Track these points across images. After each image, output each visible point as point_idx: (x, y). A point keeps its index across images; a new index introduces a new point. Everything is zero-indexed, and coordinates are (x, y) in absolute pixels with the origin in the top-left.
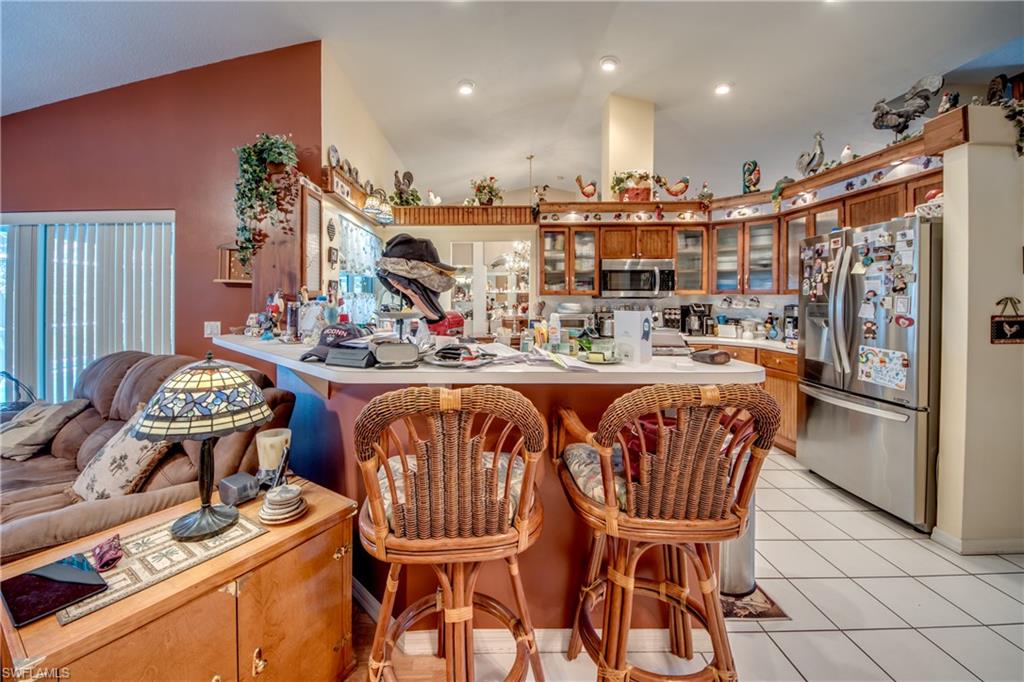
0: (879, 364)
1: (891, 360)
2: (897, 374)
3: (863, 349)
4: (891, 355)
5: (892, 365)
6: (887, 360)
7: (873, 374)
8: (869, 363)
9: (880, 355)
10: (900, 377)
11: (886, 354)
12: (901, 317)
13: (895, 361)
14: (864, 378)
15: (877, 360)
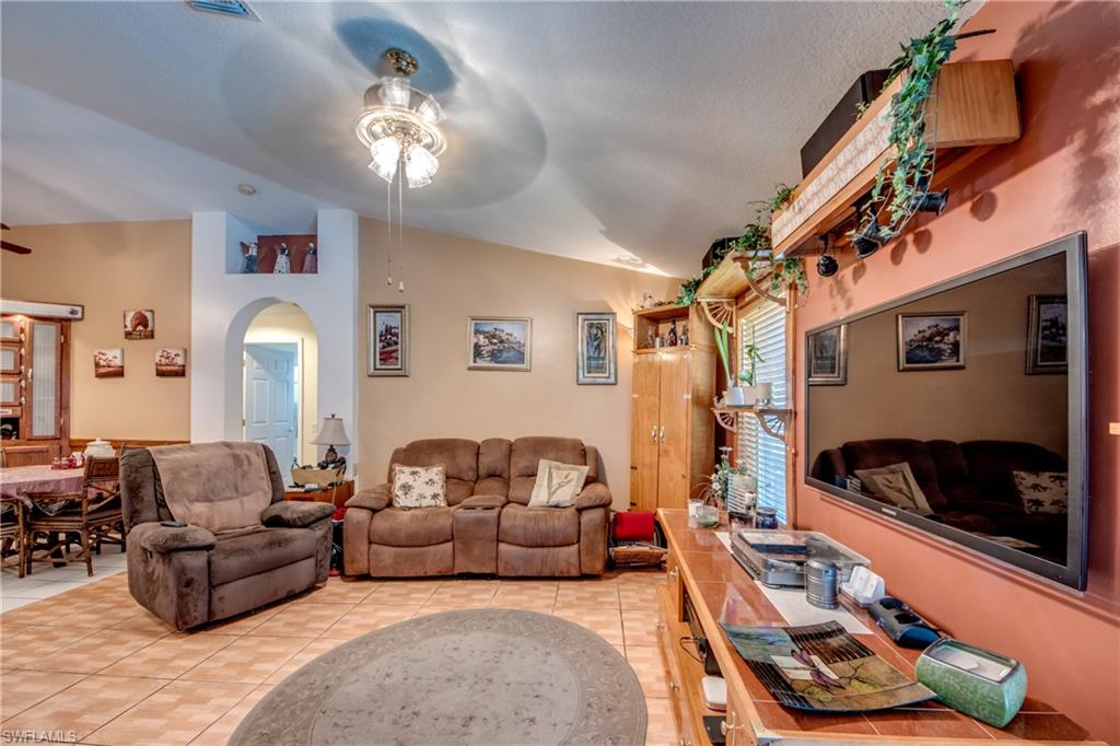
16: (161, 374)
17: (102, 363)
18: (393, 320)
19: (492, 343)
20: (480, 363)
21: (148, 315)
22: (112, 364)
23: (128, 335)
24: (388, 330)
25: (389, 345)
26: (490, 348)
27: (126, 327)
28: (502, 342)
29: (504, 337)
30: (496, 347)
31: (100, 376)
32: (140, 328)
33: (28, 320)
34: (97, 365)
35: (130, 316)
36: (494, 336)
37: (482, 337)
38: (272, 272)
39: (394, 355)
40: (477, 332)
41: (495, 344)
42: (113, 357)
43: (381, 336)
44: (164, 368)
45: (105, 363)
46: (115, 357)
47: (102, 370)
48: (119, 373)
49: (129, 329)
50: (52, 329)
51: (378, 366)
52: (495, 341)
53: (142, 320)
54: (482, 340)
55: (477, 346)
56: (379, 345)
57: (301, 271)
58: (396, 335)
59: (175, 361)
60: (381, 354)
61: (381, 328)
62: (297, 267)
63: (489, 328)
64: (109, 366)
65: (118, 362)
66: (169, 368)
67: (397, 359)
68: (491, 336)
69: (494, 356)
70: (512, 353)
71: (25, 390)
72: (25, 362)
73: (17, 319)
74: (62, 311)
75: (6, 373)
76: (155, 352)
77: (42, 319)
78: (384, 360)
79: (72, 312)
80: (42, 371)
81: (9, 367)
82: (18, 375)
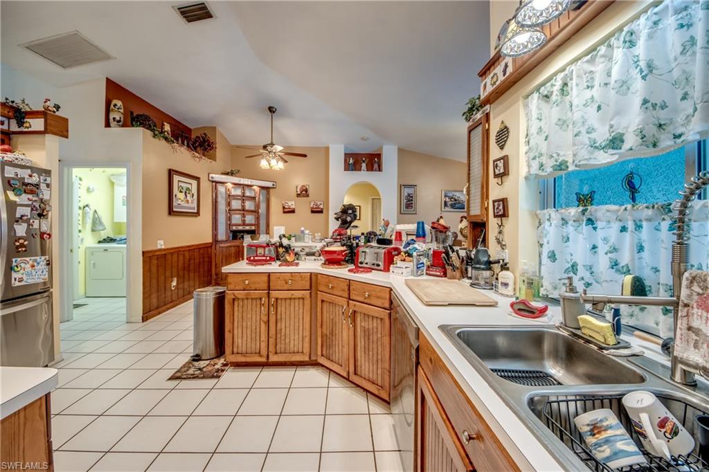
0: (30, 269)
1: (38, 263)
2: (42, 272)
3: (16, 261)
4: (39, 260)
5: (39, 267)
6: (35, 264)
7: (25, 278)
8: (22, 271)
9: (31, 262)
10: (44, 273)
11: (35, 261)
12: (44, 233)
13: (41, 263)
14: (17, 284)
15: (28, 266)
16: (313, 212)
17: (286, 207)
18: (411, 191)
19: (451, 201)
20: (447, 209)
21: (307, 187)
22: (291, 207)
23: (298, 195)
24: (409, 195)
25: (409, 201)
26: (451, 203)
27: (297, 192)
28: (455, 200)
29: (457, 198)
30: (453, 203)
31: (284, 212)
32: (304, 192)
33: (259, 188)
34: (284, 208)
35: (299, 187)
38: (360, 170)
39: (411, 205)
40: (446, 196)
42: (291, 204)
43: (406, 197)
44: (315, 210)
45: (288, 207)
47: (286, 210)
48: (293, 211)
49: (299, 192)
50: (264, 192)
51: (405, 210)
52: (453, 200)
53: (305, 189)
54: (447, 199)
55: (445, 202)
56: (405, 201)
57: (372, 170)
58: (412, 197)
59: (320, 207)
60: (405, 204)
61: (406, 194)
62: (370, 168)
63: (450, 195)
64: (290, 209)
65: (293, 207)
66: (317, 209)
67: (412, 207)
68: (451, 198)
69: (453, 206)
70: (460, 205)
71: (258, 218)
72: (258, 206)
73: (255, 187)
74: (269, 184)
75: (252, 211)
76: (310, 203)
77: (262, 188)
78: (407, 207)
79: (273, 185)
80: (262, 210)
81: (253, 208)
82: (255, 212)
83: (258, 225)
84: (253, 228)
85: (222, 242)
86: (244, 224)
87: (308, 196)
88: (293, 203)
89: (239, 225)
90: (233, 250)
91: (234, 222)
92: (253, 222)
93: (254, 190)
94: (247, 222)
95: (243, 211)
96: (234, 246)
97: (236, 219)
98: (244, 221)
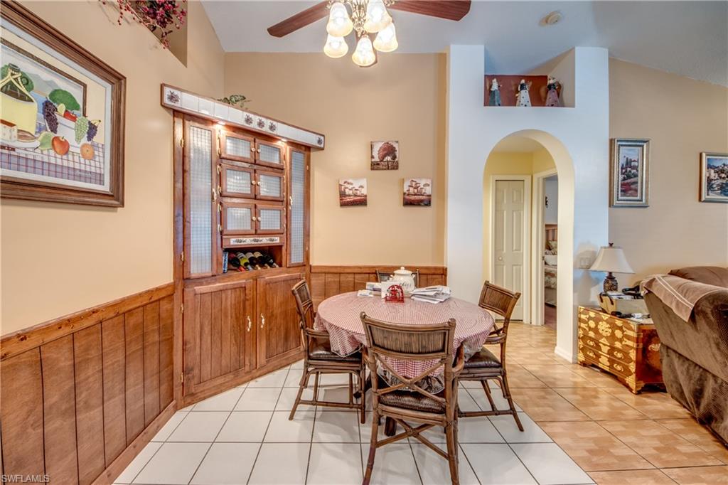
16: (408, 203)
17: (348, 192)
18: (633, 154)
19: (721, 177)
20: (712, 196)
21: (395, 145)
22: (358, 193)
23: (375, 166)
24: (629, 163)
25: (629, 177)
26: (720, 182)
27: (372, 157)
30: (724, 182)
31: (343, 204)
32: (389, 158)
33: (289, 147)
34: (342, 195)
35: (377, 147)
36: (722, 171)
37: (712, 171)
38: (515, 105)
39: (633, 186)
40: (709, 167)
41: (724, 178)
42: (360, 186)
43: (622, 168)
44: (412, 198)
45: (351, 192)
46: (362, 187)
47: (347, 199)
48: (362, 202)
49: (377, 159)
50: (300, 156)
51: (620, 198)
52: (723, 175)
53: (390, 150)
54: (713, 175)
55: (709, 180)
56: (621, 177)
58: (635, 168)
59: (423, 191)
60: (622, 185)
61: (623, 161)
62: (538, 100)
63: (718, 164)
64: (356, 196)
65: (364, 191)
66: (417, 197)
67: (636, 191)
68: (720, 171)
69: (723, 189)
71: (287, 217)
72: (287, 189)
73: (279, 144)
74: (311, 139)
75: (274, 200)
76: (403, 181)
77: (295, 145)
78: (624, 192)
79: (319, 142)
80: (296, 199)
81: (275, 193)
82: (281, 202)
83: (286, 232)
84: (277, 240)
85: (201, 280)
86: (257, 233)
87: (395, 167)
88: (364, 182)
89: (245, 235)
90: (230, 298)
91: (231, 226)
92: (277, 226)
93: (279, 150)
94: (263, 227)
95: (254, 199)
96: (234, 289)
97: (238, 218)
98: (256, 224)
